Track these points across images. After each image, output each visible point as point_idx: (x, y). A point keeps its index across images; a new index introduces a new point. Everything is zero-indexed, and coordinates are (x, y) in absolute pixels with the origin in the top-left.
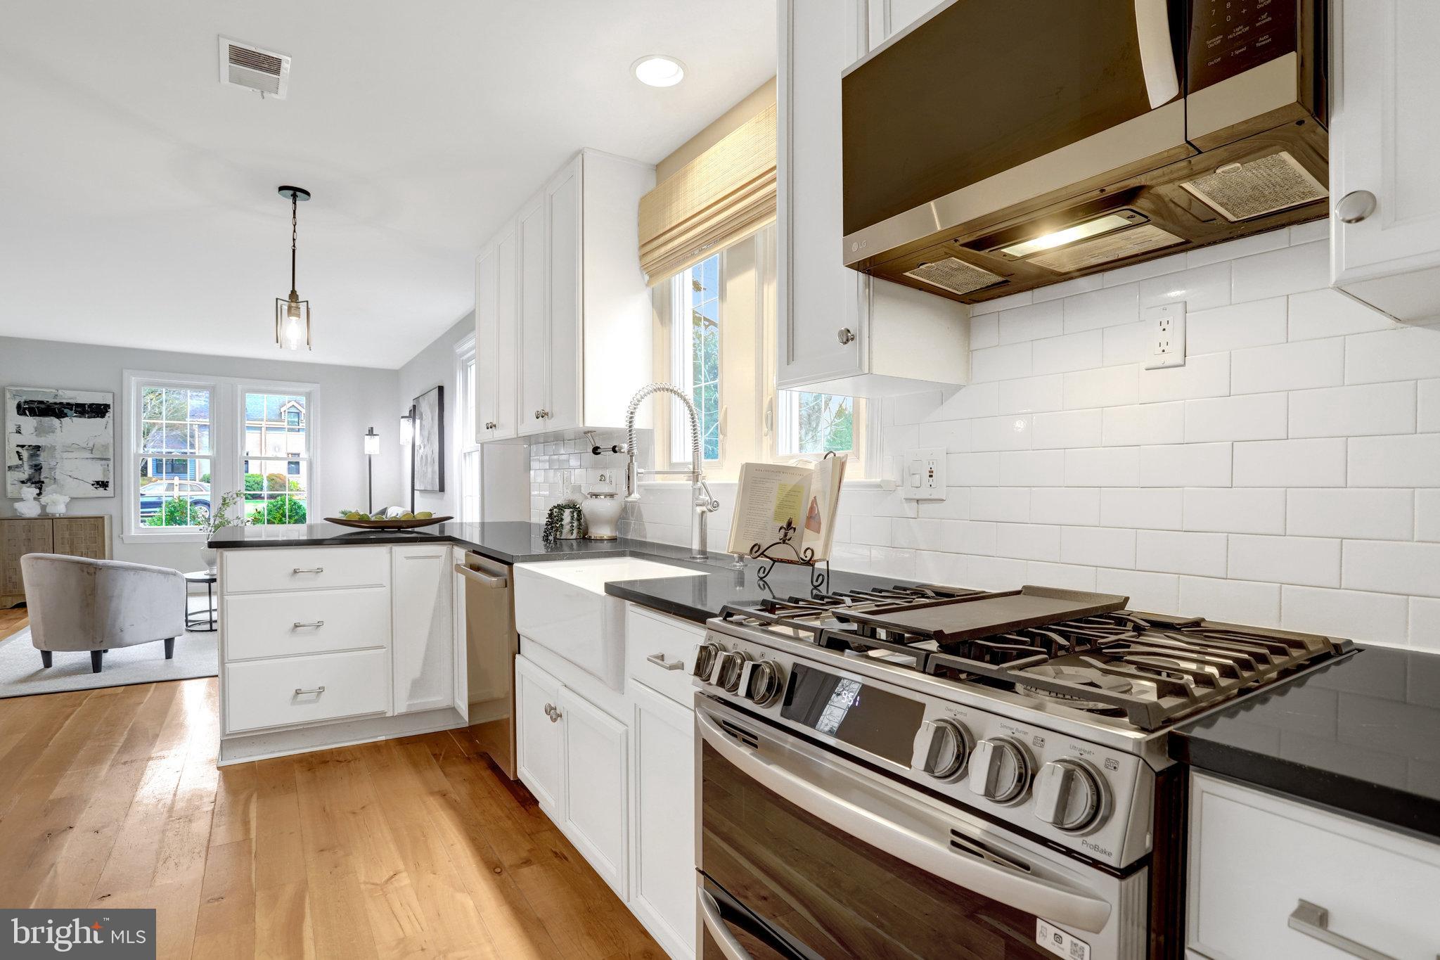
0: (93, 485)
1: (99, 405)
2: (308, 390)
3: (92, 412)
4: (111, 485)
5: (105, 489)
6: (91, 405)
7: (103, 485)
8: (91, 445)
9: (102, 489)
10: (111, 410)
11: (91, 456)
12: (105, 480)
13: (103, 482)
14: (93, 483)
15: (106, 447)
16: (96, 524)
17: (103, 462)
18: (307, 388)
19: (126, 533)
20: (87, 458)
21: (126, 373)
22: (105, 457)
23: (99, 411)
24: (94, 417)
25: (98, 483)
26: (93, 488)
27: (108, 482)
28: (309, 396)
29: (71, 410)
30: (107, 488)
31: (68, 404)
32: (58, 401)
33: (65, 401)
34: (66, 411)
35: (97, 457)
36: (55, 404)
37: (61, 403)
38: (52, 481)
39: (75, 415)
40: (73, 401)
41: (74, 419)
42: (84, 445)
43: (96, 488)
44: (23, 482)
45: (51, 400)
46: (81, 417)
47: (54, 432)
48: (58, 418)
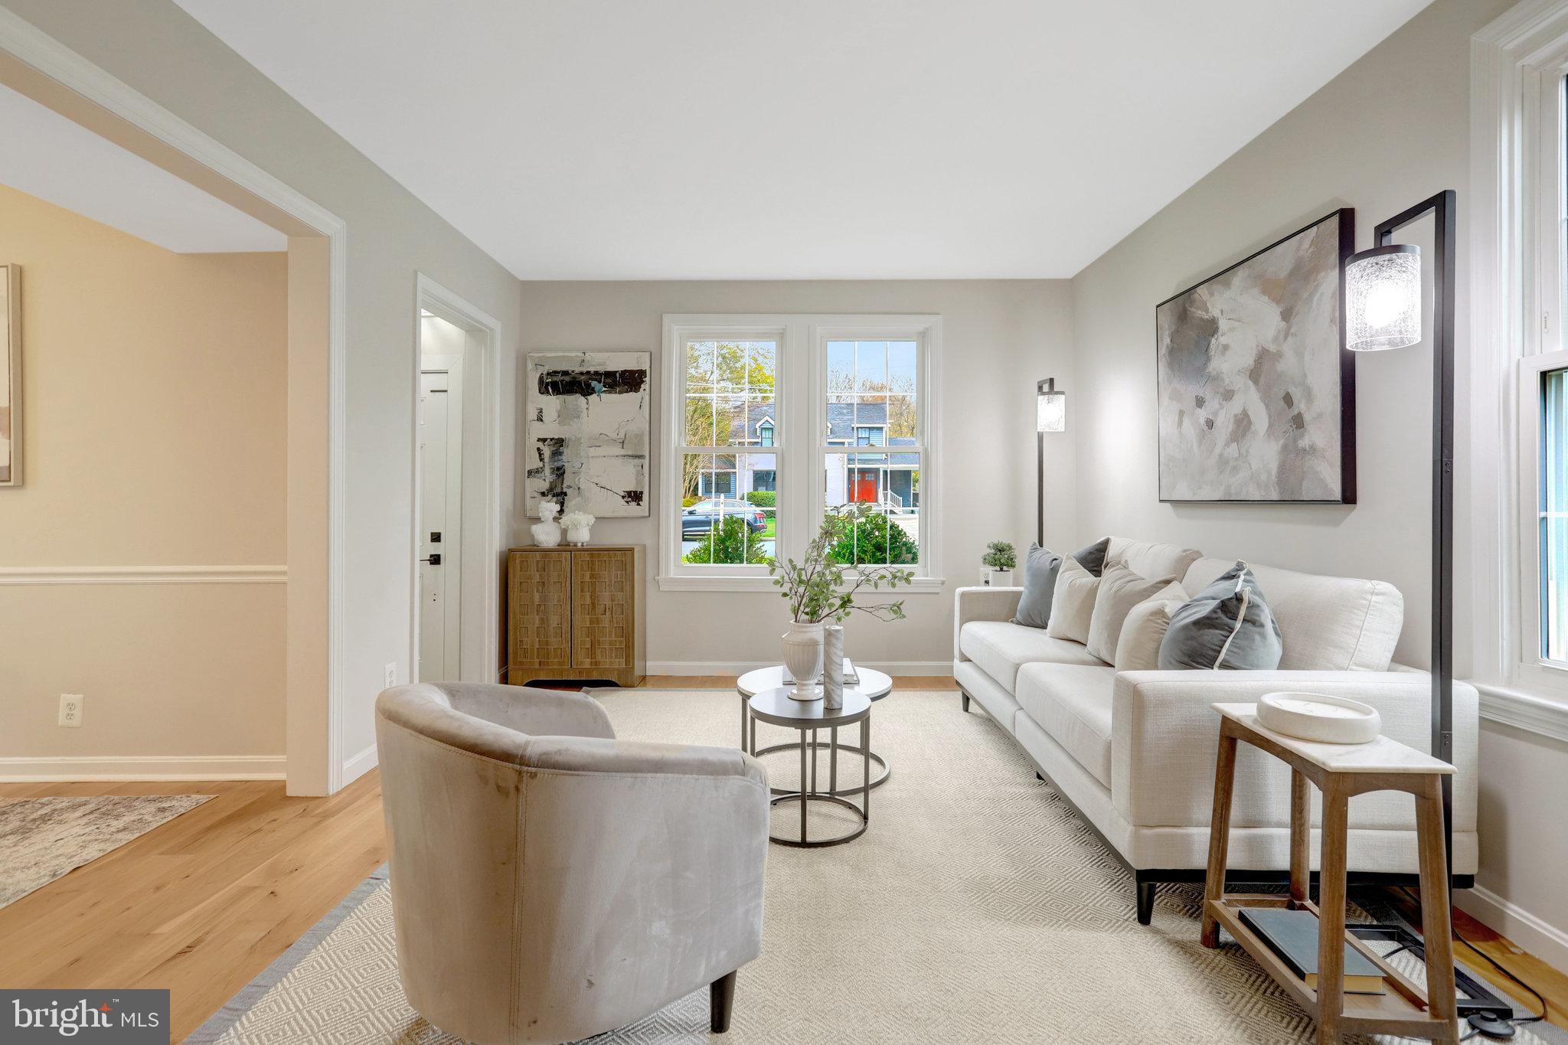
0: (623, 497)
1: (632, 372)
2: (921, 328)
3: (624, 383)
4: (645, 497)
5: (639, 505)
6: (624, 372)
7: (635, 497)
8: (622, 435)
9: (634, 503)
10: (647, 379)
11: (623, 452)
12: (639, 490)
13: (635, 492)
14: (623, 494)
15: (639, 437)
16: (622, 559)
17: (637, 461)
18: (919, 323)
19: (662, 575)
20: (617, 456)
21: (667, 319)
22: (639, 453)
23: (630, 381)
24: (627, 392)
25: (629, 493)
26: (623, 502)
27: (641, 493)
28: (923, 338)
29: (600, 382)
30: (641, 503)
31: (596, 373)
32: (584, 370)
33: (592, 369)
34: (594, 383)
35: (630, 453)
36: (582, 373)
37: (588, 372)
38: (576, 492)
39: (604, 389)
40: (601, 369)
41: (603, 395)
42: (614, 436)
43: (627, 502)
44: (543, 494)
45: (578, 370)
46: (610, 393)
47: (578, 417)
48: (584, 395)
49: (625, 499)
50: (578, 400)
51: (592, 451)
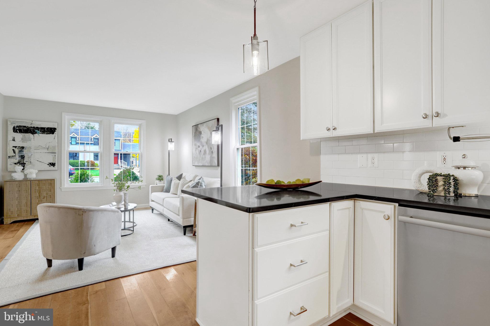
0: (48, 165)
1: (51, 128)
2: (140, 123)
3: (48, 131)
4: (56, 164)
6: (48, 128)
7: (53, 165)
8: (47, 146)
10: (57, 131)
11: (48, 151)
12: (54, 162)
13: (53, 163)
14: (48, 164)
15: (54, 147)
17: (53, 154)
18: (140, 122)
19: (62, 187)
20: (46, 153)
21: (63, 114)
22: (54, 152)
23: (51, 131)
24: (49, 134)
25: (50, 164)
26: (48, 166)
27: (55, 163)
28: (140, 126)
29: (39, 130)
30: (55, 166)
31: (37, 128)
32: (33, 126)
33: (36, 126)
34: (36, 131)
35: (51, 152)
36: (31, 127)
37: (34, 127)
38: (29, 163)
39: (40, 132)
40: (39, 126)
41: (40, 134)
42: (45, 146)
43: (50, 166)
44: (16, 164)
45: (29, 126)
46: (43, 134)
47: (30, 140)
48: (33, 134)
49: (49, 165)
50: (30, 135)
51: (36, 151)
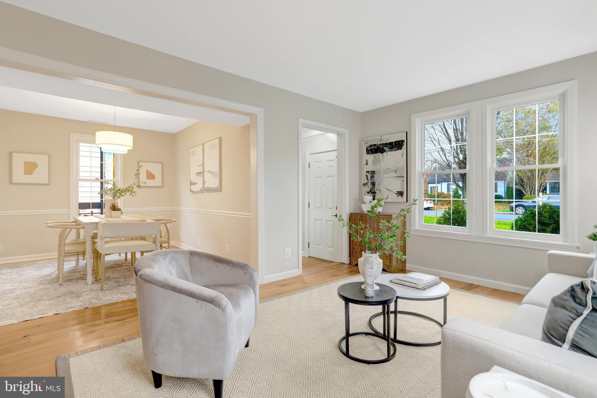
0: (396, 194)
1: (399, 141)
3: (396, 147)
4: (405, 194)
5: (402, 197)
6: (396, 142)
7: (401, 194)
8: (395, 168)
9: (400, 196)
10: (405, 144)
11: (396, 175)
13: (401, 192)
14: (396, 193)
15: (403, 169)
16: (388, 219)
17: (401, 179)
19: (412, 228)
20: (394, 177)
21: (413, 117)
22: (402, 175)
23: (397, 145)
24: (397, 150)
25: (398, 192)
26: (396, 196)
27: (403, 192)
29: (387, 147)
30: (403, 196)
31: (386, 144)
32: (381, 143)
33: (384, 142)
34: (385, 148)
35: (399, 175)
36: (381, 145)
37: (383, 144)
38: (379, 191)
39: (389, 150)
40: (388, 142)
41: (388, 152)
42: (392, 169)
43: (398, 196)
44: (368, 193)
45: (379, 143)
46: (391, 151)
47: (380, 162)
48: (381, 153)
49: (397, 195)
50: (379, 155)
51: (385, 176)
